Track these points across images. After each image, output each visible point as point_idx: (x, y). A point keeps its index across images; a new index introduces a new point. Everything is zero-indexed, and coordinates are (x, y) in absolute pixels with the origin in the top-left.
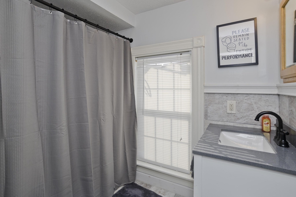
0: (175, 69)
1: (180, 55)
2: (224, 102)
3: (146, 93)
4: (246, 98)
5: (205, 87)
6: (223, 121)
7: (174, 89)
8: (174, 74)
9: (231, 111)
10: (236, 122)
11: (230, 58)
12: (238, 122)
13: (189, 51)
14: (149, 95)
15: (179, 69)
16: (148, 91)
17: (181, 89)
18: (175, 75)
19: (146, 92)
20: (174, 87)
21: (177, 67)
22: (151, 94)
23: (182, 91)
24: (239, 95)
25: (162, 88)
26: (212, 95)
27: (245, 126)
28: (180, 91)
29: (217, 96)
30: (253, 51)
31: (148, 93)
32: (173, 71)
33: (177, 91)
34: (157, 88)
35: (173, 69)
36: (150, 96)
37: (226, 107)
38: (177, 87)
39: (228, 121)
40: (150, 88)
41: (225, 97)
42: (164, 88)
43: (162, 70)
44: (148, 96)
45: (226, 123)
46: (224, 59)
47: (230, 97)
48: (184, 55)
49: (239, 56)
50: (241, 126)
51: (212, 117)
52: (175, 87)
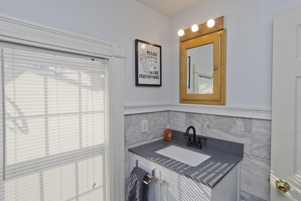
0: (82, 82)
1: (92, 61)
2: (139, 123)
3: (11, 129)
4: (153, 116)
5: (126, 108)
6: (139, 142)
7: (80, 113)
8: (80, 89)
9: (145, 130)
10: (148, 139)
11: (145, 77)
12: (149, 139)
13: (104, 58)
14: (22, 131)
15: (88, 82)
16: (19, 122)
17: (93, 112)
18: (82, 90)
19: (13, 126)
20: (80, 109)
21: (86, 78)
22: (27, 127)
23: (94, 115)
24: (149, 114)
25: (56, 112)
26: (130, 116)
27: (153, 141)
28: (91, 115)
29: (134, 117)
30: (159, 75)
31: (19, 128)
32: (79, 84)
33: (85, 115)
34: (43, 113)
35: (78, 81)
36: (26, 131)
37: (141, 127)
38: (85, 110)
39: (142, 141)
40: (25, 114)
41: (140, 117)
42: (60, 112)
43: (56, 79)
44: (20, 132)
45: (141, 143)
46: (141, 77)
47: (143, 116)
48: (96, 62)
49: (151, 76)
50: (150, 142)
51: (130, 141)
52: (82, 111)
